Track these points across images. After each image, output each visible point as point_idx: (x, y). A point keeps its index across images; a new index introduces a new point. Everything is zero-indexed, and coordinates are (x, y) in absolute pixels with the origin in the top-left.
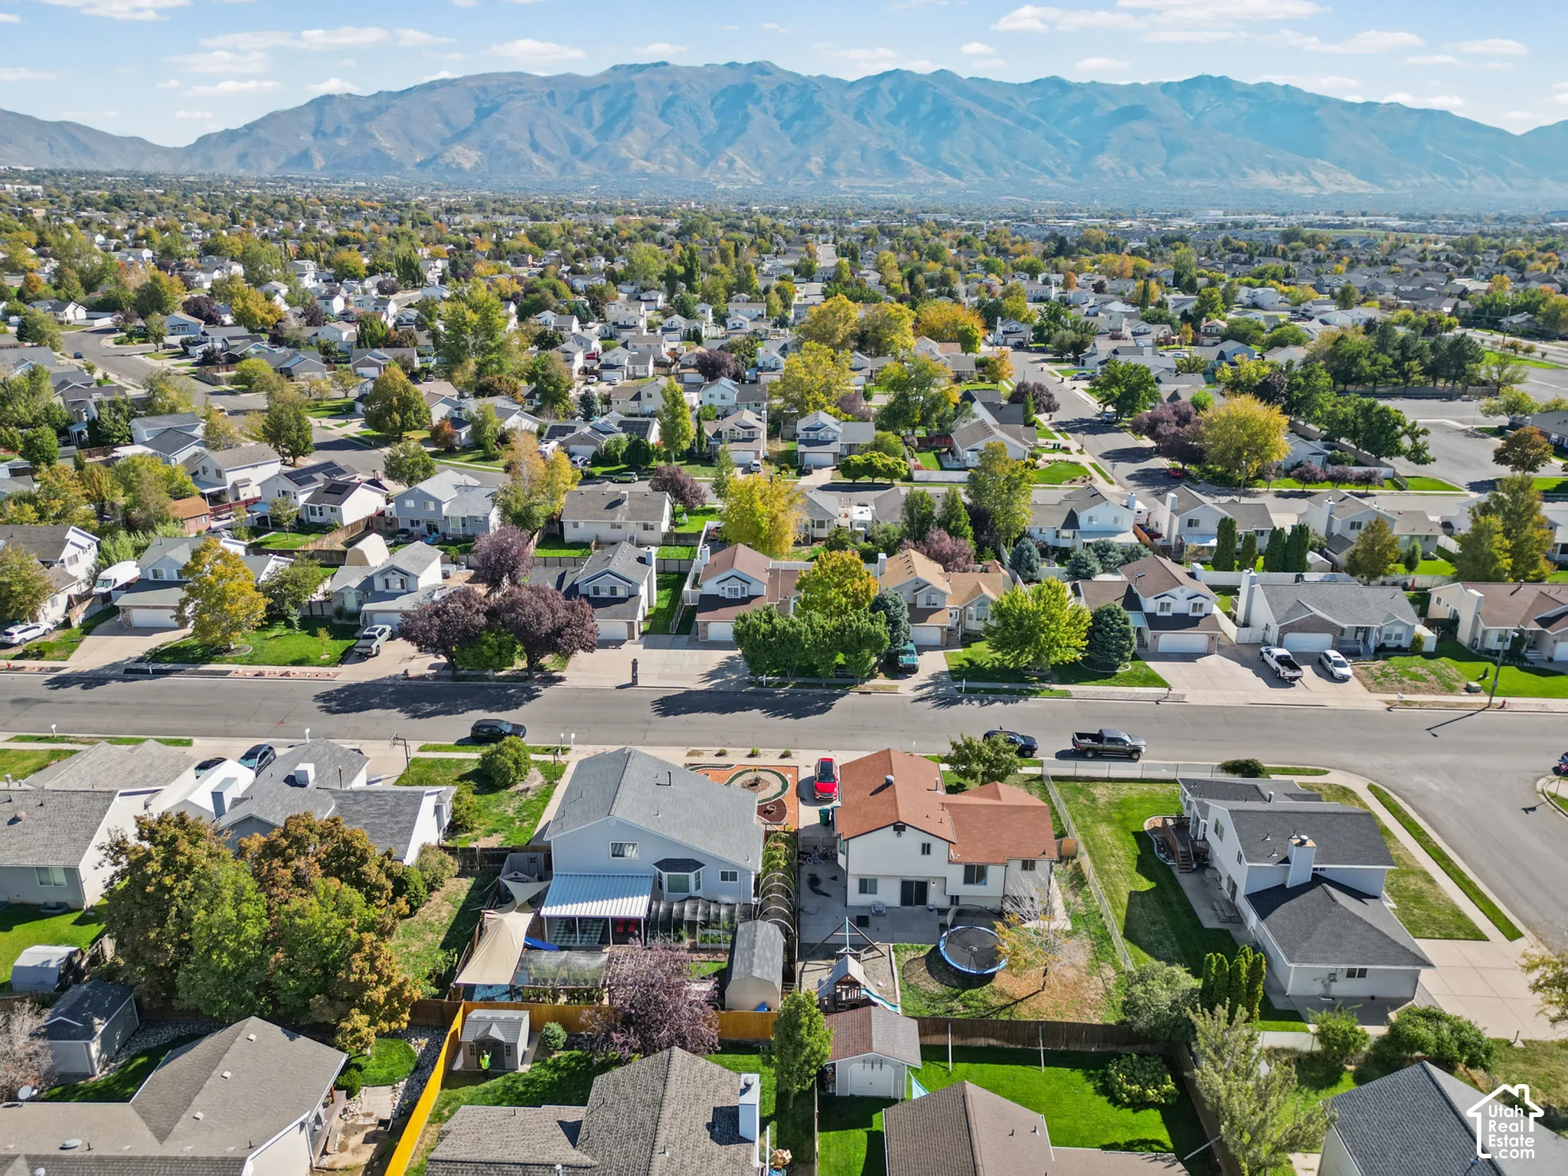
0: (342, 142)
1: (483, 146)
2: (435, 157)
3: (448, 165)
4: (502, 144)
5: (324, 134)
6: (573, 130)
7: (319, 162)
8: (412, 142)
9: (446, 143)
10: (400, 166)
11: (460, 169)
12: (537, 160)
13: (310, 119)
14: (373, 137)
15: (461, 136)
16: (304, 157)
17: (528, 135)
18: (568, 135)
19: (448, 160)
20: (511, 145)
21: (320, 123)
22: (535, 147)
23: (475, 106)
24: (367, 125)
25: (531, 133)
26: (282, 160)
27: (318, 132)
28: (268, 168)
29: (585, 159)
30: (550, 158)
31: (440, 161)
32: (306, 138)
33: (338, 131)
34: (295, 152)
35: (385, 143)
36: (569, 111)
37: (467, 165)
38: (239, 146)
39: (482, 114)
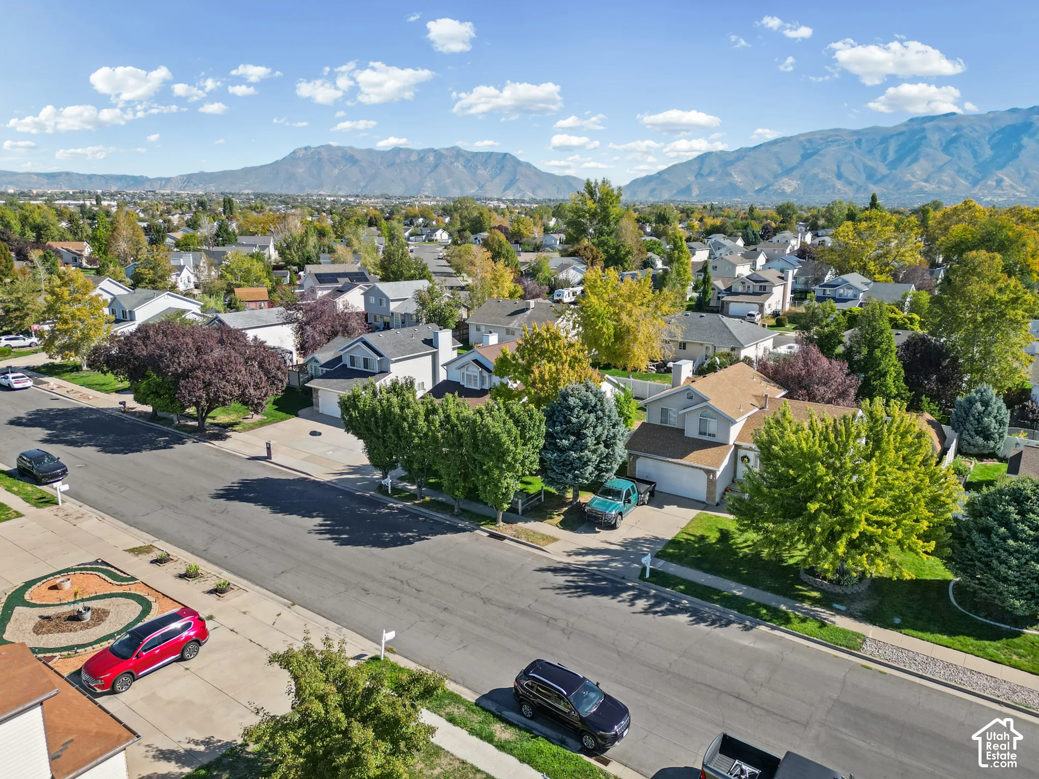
0: (711, 179)
1: (802, 178)
2: (768, 186)
3: (776, 191)
4: (816, 175)
5: (702, 175)
6: (871, 164)
7: (695, 192)
8: (755, 177)
9: (776, 177)
10: (744, 192)
11: (783, 193)
12: (839, 184)
13: (696, 167)
14: (731, 175)
15: (788, 172)
16: (688, 190)
17: (836, 169)
18: (866, 167)
19: (775, 187)
20: (822, 175)
21: (701, 169)
22: (839, 176)
23: (802, 152)
24: (729, 168)
25: (838, 167)
26: (675, 191)
27: (699, 175)
28: (666, 196)
29: (876, 183)
30: (850, 183)
31: (770, 188)
32: (691, 178)
33: (710, 174)
34: (683, 186)
35: (737, 179)
36: (871, 152)
37: (788, 190)
38: (652, 185)
39: (806, 156)
